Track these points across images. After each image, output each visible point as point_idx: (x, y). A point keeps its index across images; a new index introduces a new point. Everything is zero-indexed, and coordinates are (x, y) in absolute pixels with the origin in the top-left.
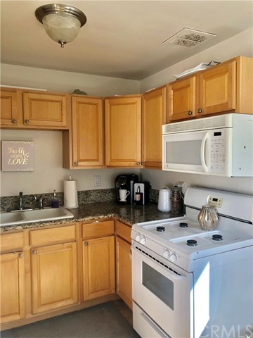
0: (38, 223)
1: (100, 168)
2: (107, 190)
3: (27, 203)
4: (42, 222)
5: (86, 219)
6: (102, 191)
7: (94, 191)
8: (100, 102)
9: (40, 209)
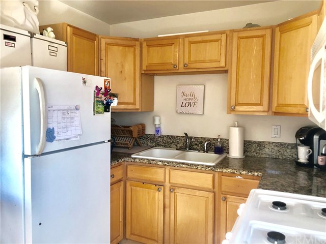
0: (176, 162)
1: (266, 114)
2: (289, 144)
3: (196, 144)
4: (180, 163)
5: (224, 170)
6: (281, 144)
7: (269, 143)
8: (268, 33)
9: (204, 152)
